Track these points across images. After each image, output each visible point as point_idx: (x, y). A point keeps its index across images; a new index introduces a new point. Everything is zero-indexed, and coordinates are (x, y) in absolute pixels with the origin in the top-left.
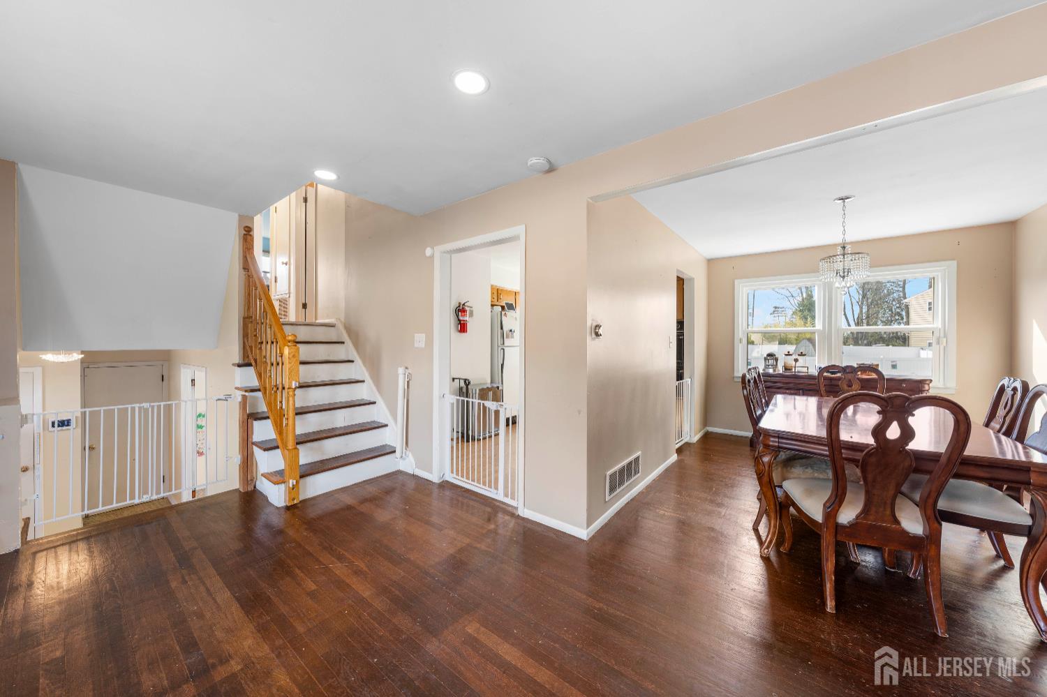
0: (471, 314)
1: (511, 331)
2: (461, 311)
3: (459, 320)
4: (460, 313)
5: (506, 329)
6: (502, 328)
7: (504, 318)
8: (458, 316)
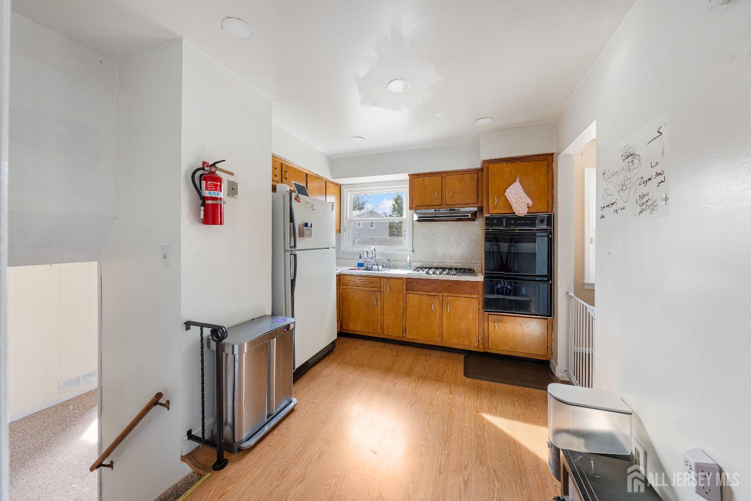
0: (233, 189)
1: (306, 225)
2: (206, 179)
3: (204, 199)
4: (204, 183)
5: (298, 221)
6: (292, 220)
7: (294, 202)
8: (199, 191)
